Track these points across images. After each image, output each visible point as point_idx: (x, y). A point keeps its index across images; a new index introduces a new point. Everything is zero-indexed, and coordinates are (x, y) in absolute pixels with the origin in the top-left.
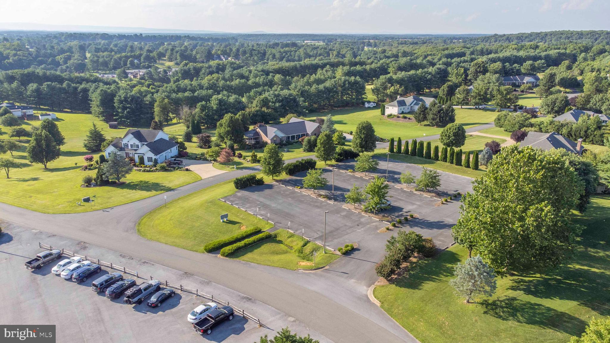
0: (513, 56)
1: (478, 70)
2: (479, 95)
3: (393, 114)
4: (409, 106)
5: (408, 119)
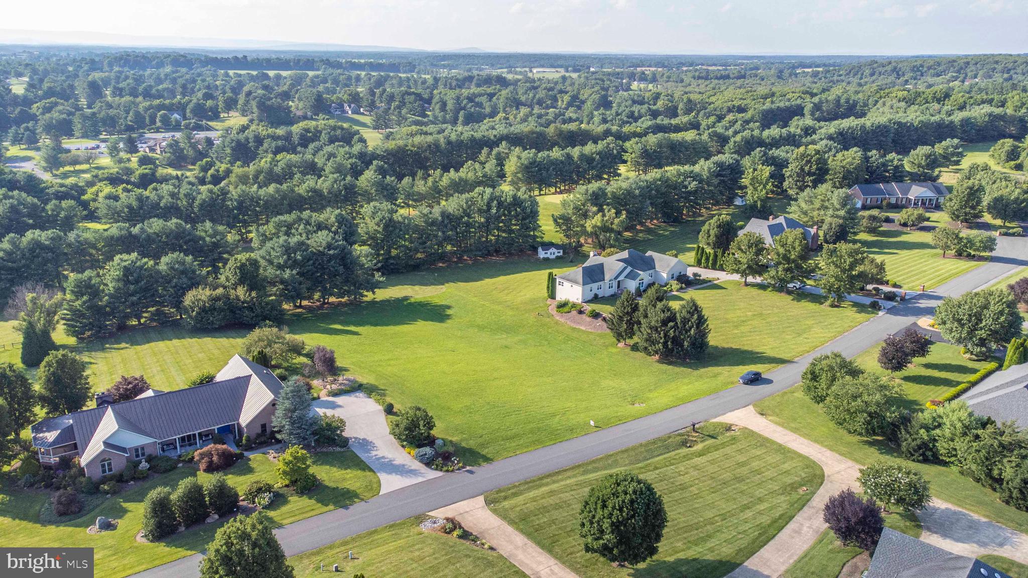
0: (894, 123)
1: (807, 169)
2: (786, 258)
3: (570, 303)
4: (613, 281)
5: (602, 319)
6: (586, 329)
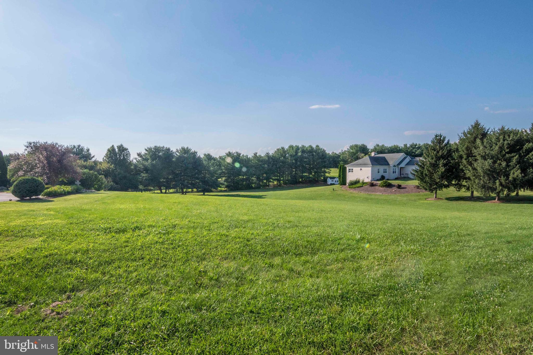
3: (361, 181)
4: (396, 167)
5: (397, 187)
6: (382, 194)
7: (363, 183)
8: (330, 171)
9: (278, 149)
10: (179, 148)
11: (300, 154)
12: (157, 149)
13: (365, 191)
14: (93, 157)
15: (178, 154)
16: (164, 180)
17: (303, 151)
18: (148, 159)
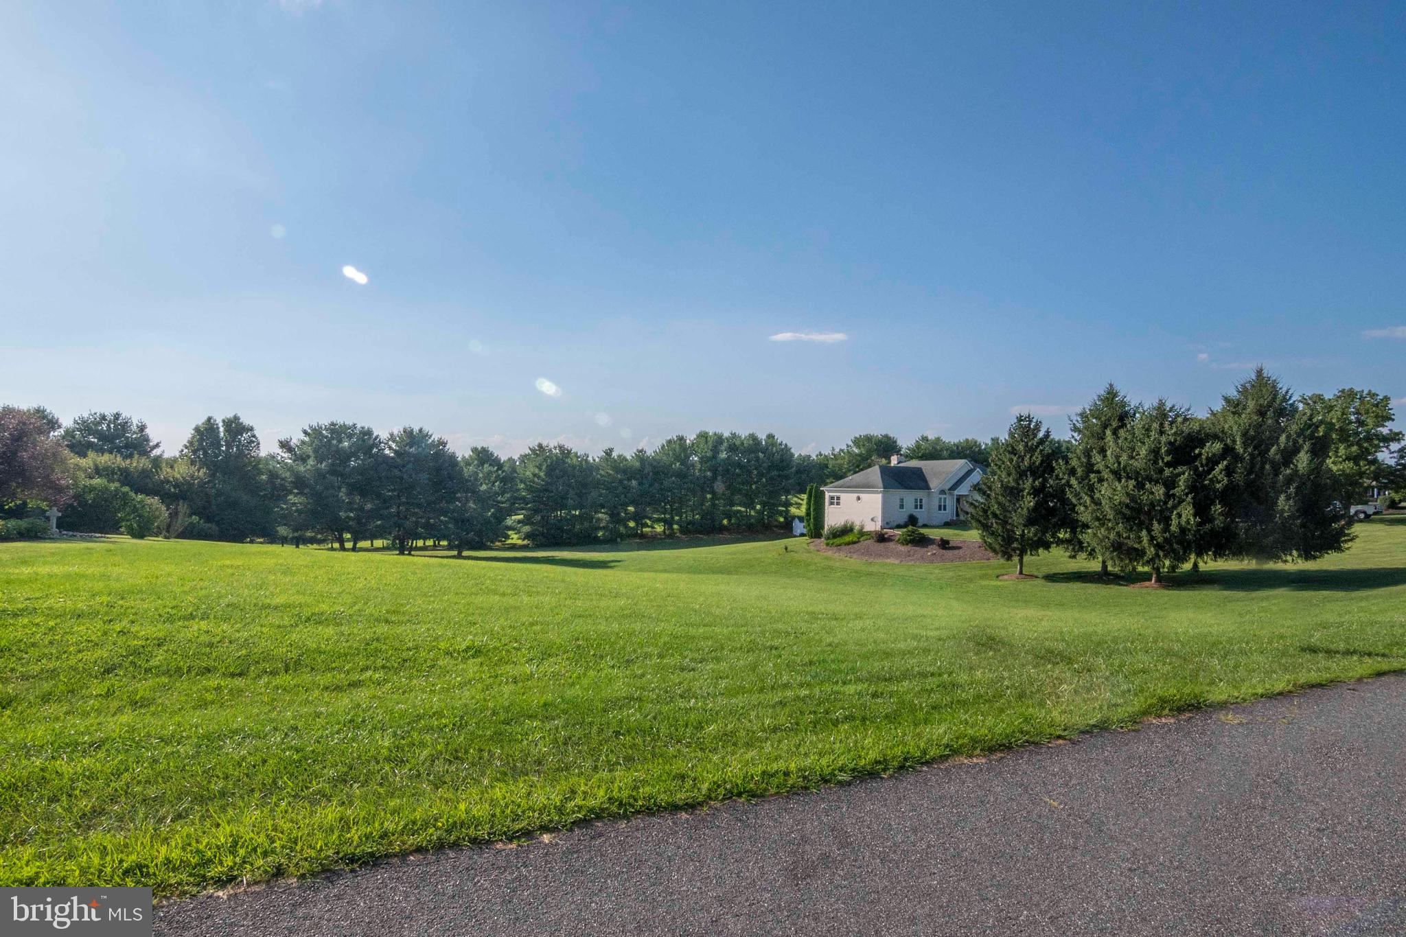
3: (857, 528)
4: (945, 494)
5: (939, 545)
6: (901, 562)
7: (862, 533)
8: (800, 501)
9: (669, 442)
10: (397, 430)
11: (723, 455)
12: (338, 431)
13: (863, 554)
14: (157, 445)
15: (394, 446)
16: (352, 515)
17: (733, 448)
18: (309, 457)
